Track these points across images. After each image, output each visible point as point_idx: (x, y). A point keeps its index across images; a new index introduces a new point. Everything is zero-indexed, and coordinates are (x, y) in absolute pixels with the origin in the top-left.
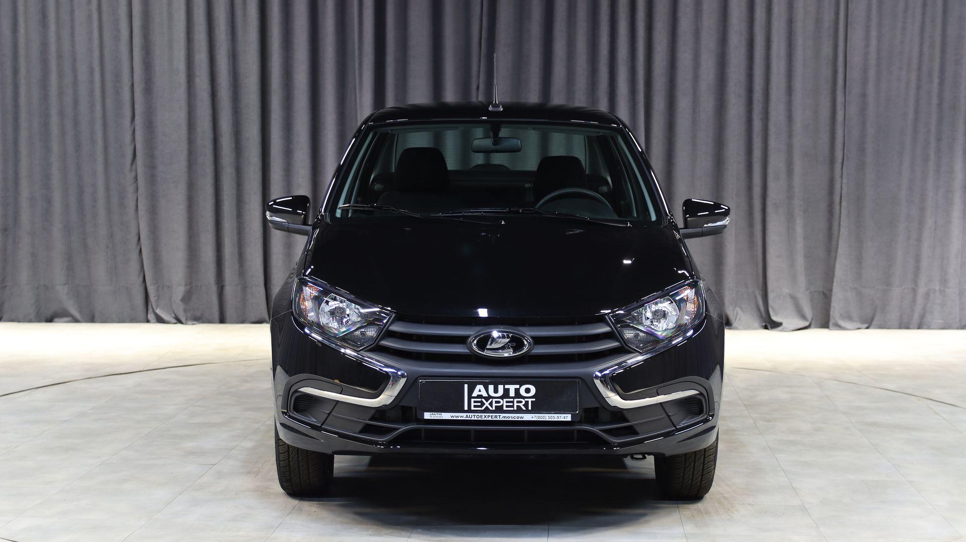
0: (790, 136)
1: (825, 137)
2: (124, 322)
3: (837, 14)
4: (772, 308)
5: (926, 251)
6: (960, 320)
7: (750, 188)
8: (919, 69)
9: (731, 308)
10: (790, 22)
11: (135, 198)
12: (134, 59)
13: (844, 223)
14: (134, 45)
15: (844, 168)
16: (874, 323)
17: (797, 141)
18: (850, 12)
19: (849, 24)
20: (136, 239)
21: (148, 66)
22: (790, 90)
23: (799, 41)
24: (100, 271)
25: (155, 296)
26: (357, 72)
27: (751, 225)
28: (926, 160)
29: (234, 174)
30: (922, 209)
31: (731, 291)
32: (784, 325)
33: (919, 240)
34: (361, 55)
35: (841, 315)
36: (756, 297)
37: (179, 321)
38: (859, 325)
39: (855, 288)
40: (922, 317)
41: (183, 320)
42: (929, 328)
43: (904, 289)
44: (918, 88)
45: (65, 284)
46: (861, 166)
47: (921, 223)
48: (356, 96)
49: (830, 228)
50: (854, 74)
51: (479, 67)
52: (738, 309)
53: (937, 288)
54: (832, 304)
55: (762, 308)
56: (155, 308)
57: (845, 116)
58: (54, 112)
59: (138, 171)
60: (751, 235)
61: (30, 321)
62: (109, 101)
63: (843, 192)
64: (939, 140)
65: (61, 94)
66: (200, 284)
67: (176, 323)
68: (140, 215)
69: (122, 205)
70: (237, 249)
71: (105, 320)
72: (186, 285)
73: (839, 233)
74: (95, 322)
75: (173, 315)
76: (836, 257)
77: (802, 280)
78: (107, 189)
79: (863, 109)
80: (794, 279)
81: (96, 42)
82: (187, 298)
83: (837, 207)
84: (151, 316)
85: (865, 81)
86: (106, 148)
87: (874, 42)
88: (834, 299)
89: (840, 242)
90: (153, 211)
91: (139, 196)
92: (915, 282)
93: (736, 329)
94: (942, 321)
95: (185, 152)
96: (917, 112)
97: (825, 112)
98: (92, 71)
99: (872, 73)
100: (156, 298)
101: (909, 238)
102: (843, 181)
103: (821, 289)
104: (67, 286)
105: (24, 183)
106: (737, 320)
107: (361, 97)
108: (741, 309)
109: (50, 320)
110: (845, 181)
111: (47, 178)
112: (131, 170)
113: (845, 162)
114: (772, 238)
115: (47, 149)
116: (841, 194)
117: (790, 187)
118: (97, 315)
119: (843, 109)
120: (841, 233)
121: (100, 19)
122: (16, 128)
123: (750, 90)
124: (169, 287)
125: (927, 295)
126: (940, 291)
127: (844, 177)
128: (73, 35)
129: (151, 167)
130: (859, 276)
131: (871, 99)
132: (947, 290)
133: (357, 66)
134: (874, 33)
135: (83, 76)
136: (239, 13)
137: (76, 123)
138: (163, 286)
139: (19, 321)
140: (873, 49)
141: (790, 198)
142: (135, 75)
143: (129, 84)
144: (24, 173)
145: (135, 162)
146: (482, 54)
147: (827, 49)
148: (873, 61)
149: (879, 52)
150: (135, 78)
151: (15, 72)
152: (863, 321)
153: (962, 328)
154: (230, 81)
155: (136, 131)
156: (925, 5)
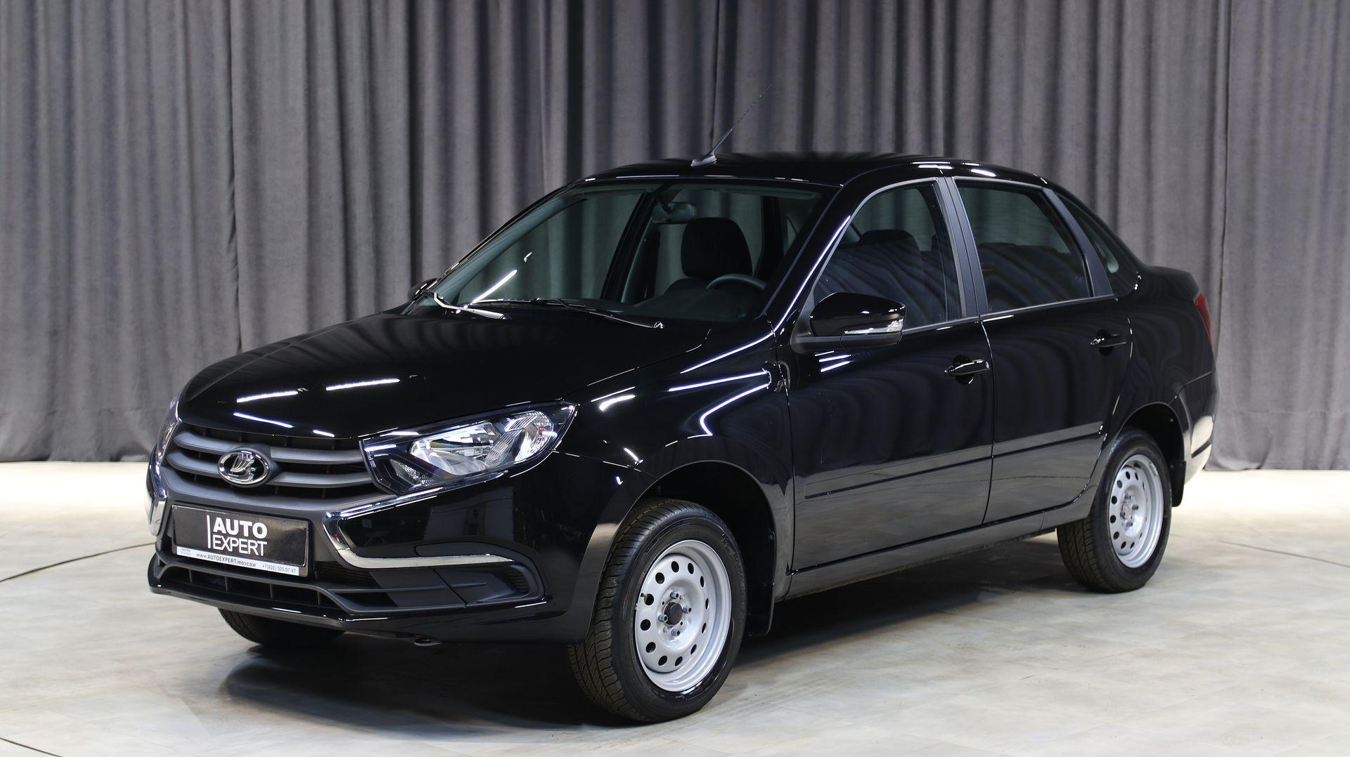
0: (1149, 199)
1: (1198, 201)
3: (1215, 29)
8: (1331, 105)
10: (1149, 40)
11: (235, 288)
12: (233, 94)
13: (1225, 321)
14: (233, 75)
15: (1225, 245)
16: (1268, 461)
17: (1159, 206)
18: (1232, 27)
19: (1231, 41)
20: (236, 345)
21: (252, 105)
22: (1148, 135)
23: (1162, 67)
26: (543, 113)
28: (1341, 232)
29: (372, 255)
30: (1336, 302)
33: (1331, 345)
34: (548, 88)
35: (1223, 451)
38: (1247, 464)
39: (1242, 413)
40: (1336, 452)
42: (1345, 468)
43: (1311, 413)
44: (1330, 132)
45: (138, 409)
46: (1249, 242)
47: (1334, 321)
48: (541, 146)
50: (1240, 113)
57: (1226, 172)
58: (122, 169)
59: (238, 251)
61: (89, 460)
62: (199, 153)
63: (1223, 278)
65: (132, 144)
68: (241, 313)
69: (216, 297)
73: (1218, 335)
78: (196, 276)
79: (1252, 162)
81: (181, 72)
83: (1216, 299)
85: (1254, 123)
86: (194, 218)
87: (1266, 69)
90: (260, 305)
91: (240, 285)
92: (1326, 404)
95: (304, 225)
96: (1327, 166)
97: (1198, 167)
98: (174, 113)
99: (1264, 113)
101: (1317, 342)
102: (1224, 262)
104: (140, 411)
105: (81, 268)
107: (548, 147)
109: (116, 458)
110: (1226, 262)
111: (112, 260)
112: (229, 250)
113: (1226, 236)
115: (113, 222)
116: (1221, 280)
119: (1224, 162)
120: (1221, 334)
121: (186, 41)
122: (70, 191)
123: (1092, 137)
125: (1343, 421)
127: (1224, 257)
128: (148, 62)
129: (257, 245)
130: (1246, 395)
131: (1263, 147)
133: (543, 104)
134: (1267, 56)
135: (162, 120)
136: (379, 30)
137: (153, 184)
139: (73, 461)
140: (1265, 79)
142: (234, 117)
143: (226, 130)
144: (80, 253)
145: (234, 240)
146: (718, 86)
147: (1200, 78)
148: (1265, 95)
149: (1274, 80)
150: (234, 122)
151: (69, 113)
152: (1252, 460)
154: (366, 126)
155: (236, 195)
156: (1338, 16)
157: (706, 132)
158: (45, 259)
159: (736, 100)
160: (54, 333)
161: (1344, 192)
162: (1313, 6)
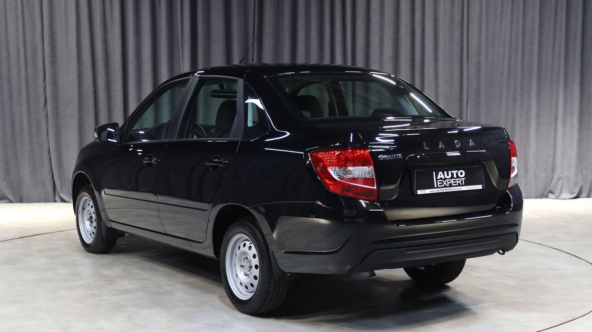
0: (437, 86)
1: (457, 87)
2: (40, 202)
3: (463, 15)
6: (536, 193)
8: (510, 47)
10: (436, 20)
11: (46, 127)
12: (45, 43)
14: (44, 35)
15: (468, 105)
17: (441, 89)
18: (470, 14)
19: (469, 21)
20: (48, 152)
21: (53, 48)
22: (436, 60)
23: (441, 31)
24: (26, 172)
25: (60, 186)
26: (180, 50)
28: (515, 100)
29: (107, 112)
30: (513, 129)
34: (182, 40)
44: (510, 58)
45: (4, 180)
46: (478, 104)
47: (513, 137)
48: (180, 64)
50: (473, 50)
51: (254, 47)
53: (522, 175)
56: (59, 193)
57: (468, 74)
59: (48, 111)
62: (30, 69)
63: (468, 119)
64: (522, 88)
68: (50, 138)
69: (39, 131)
71: (29, 201)
74: (23, 202)
75: (71, 197)
78: (29, 122)
79: (479, 70)
81: (21, 33)
84: (57, 198)
85: (479, 54)
86: (28, 97)
87: (484, 32)
90: (58, 135)
91: (49, 126)
94: (525, 194)
95: (77, 100)
96: (509, 72)
97: (457, 74)
98: (18, 51)
99: (483, 50)
100: (60, 187)
107: (183, 65)
110: (469, 113)
112: (44, 111)
113: (468, 102)
118: (24, 198)
119: (467, 71)
121: (23, 20)
123: (413, 60)
124: (68, 180)
126: (524, 176)
127: (468, 110)
128: (6, 29)
129: (56, 108)
131: (483, 65)
132: (528, 176)
133: (180, 47)
134: (484, 27)
135: (13, 54)
136: (108, 15)
137: (9, 82)
138: (65, 180)
140: (483, 36)
142: (45, 53)
143: (42, 58)
145: (46, 106)
147: (457, 36)
148: (483, 43)
149: (487, 37)
150: (45, 55)
153: (537, 197)
154: (103, 56)
155: (46, 87)
156: (512, 10)
157: (250, 59)
159: (263, 45)
161: (516, 83)
162: (502, 5)
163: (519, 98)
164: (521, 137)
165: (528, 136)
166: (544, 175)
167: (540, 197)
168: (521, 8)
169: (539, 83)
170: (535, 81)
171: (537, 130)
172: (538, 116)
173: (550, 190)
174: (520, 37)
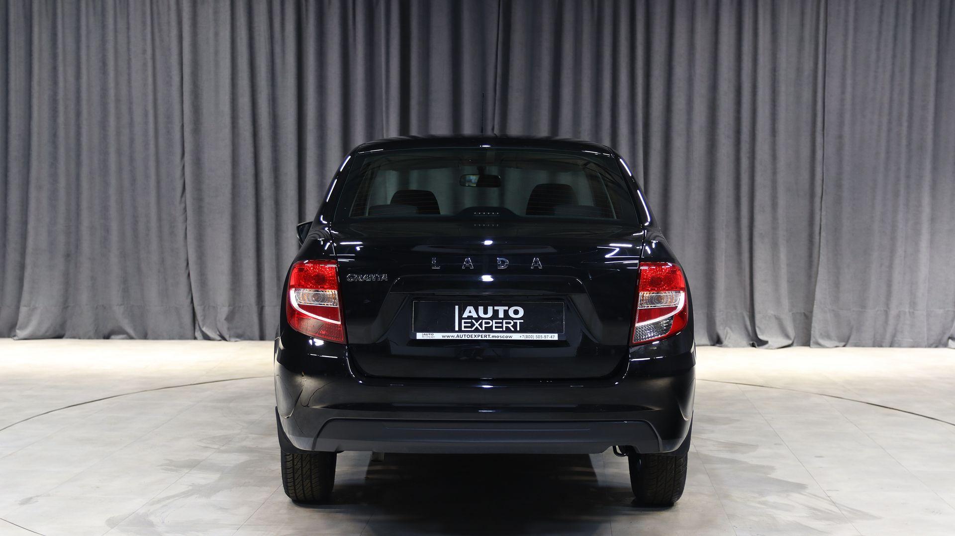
0: (774, 172)
1: (805, 175)
2: (173, 339)
3: (816, 64)
4: (758, 327)
5: (897, 277)
6: (928, 339)
7: (738, 220)
8: (890, 114)
9: (721, 328)
10: (774, 70)
11: (184, 228)
12: (184, 102)
13: (823, 251)
14: (184, 90)
15: (823, 202)
16: (850, 341)
17: (782, 177)
18: (827, 63)
19: (826, 73)
20: (185, 264)
21: (197, 109)
22: (774, 132)
23: (783, 88)
24: (153, 293)
25: (202, 316)
26: (384, 115)
27: (739, 253)
28: (896, 194)
29: (273, 206)
30: (893, 239)
31: (722, 313)
32: (770, 343)
33: (891, 267)
34: (387, 99)
35: (821, 334)
36: (743, 318)
37: (224, 339)
38: (837, 344)
39: (833, 310)
40: (894, 336)
41: (227, 337)
42: (900, 346)
43: (878, 311)
44: (889, 130)
45: (121, 305)
46: (838, 201)
47: (893, 251)
49: (810, 256)
50: (832, 118)
51: (494, 110)
52: (727, 328)
53: (907, 310)
54: (813, 325)
55: (749, 328)
56: (201, 327)
57: (824, 155)
58: (112, 150)
59: (187, 203)
60: (740, 262)
61: (90, 338)
62: (162, 141)
63: (822, 224)
64: (908, 177)
65: (118, 133)
66: (242, 305)
67: (220, 340)
68: (188, 242)
69: (172, 233)
70: (275, 273)
71: (157, 337)
72: (229, 306)
73: (819, 260)
74: (148, 339)
75: (218, 333)
76: (816, 282)
77: (786, 302)
78: (160, 219)
79: (840, 150)
80: (778, 302)
81: (150, 87)
82: (230, 318)
83: (817, 237)
84: (198, 334)
85: (841, 125)
86: (158, 182)
87: (849, 89)
88: (814, 319)
89: (820, 269)
90: (200, 239)
91: (187, 225)
92: (887, 305)
93: (726, 346)
94: (912, 341)
95: (229, 186)
96: (888, 152)
97: (805, 152)
98: (146, 115)
99: (848, 117)
100: (202, 318)
101: (881, 265)
102: (822, 214)
103: (803, 311)
104: (123, 306)
105: (85, 214)
106: (727, 338)
108: (731, 328)
109: (107, 337)
110: (824, 213)
111: (105, 209)
112: (181, 202)
113: (823, 197)
114: (759, 264)
115: (106, 184)
116: (821, 225)
117: (775, 219)
118: (149, 332)
119: (822, 149)
120: (821, 260)
121: (154, 68)
122: (79, 164)
123: (738, 132)
124: (214, 307)
125: (898, 316)
126: (910, 313)
127: (823, 210)
128: (129, 81)
129: (199, 199)
130: (836, 299)
131: (847, 140)
132: (916, 312)
133: (384, 109)
134: (849, 82)
135: (138, 118)
136: (278, 61)
137: (132, 159)
138: (209, 307)
139: (80, 338)
140: (848, 97)
141: (775, 228)
142: (185, 117)
143: (179, 125)
144: (84, 204)
145: (184, 195)
146: (497, 98)
147: (807, 95)
148: (848, 106)
149: (854, 97)
150: (185, 119)
151: (78, 114)
152: (840, 340)
153: (930, 346)
154: (270, 122)
155: (185, 167)
156: (894, 56)
157: (489, 128)
158: (62, 208)
160: (68, 256)
161: (899, 169)
162: (878, 49)
163: (902, 191)
164: (905, 252)
165: (917, 251)
166: (941, 311)
167: (934, 345)
168: (908, 54)
169: (935, 169)
170: (928, 165)
171: (932, 242)
172: (933, 220)
173: (952, 335)
174: (906, 98)
